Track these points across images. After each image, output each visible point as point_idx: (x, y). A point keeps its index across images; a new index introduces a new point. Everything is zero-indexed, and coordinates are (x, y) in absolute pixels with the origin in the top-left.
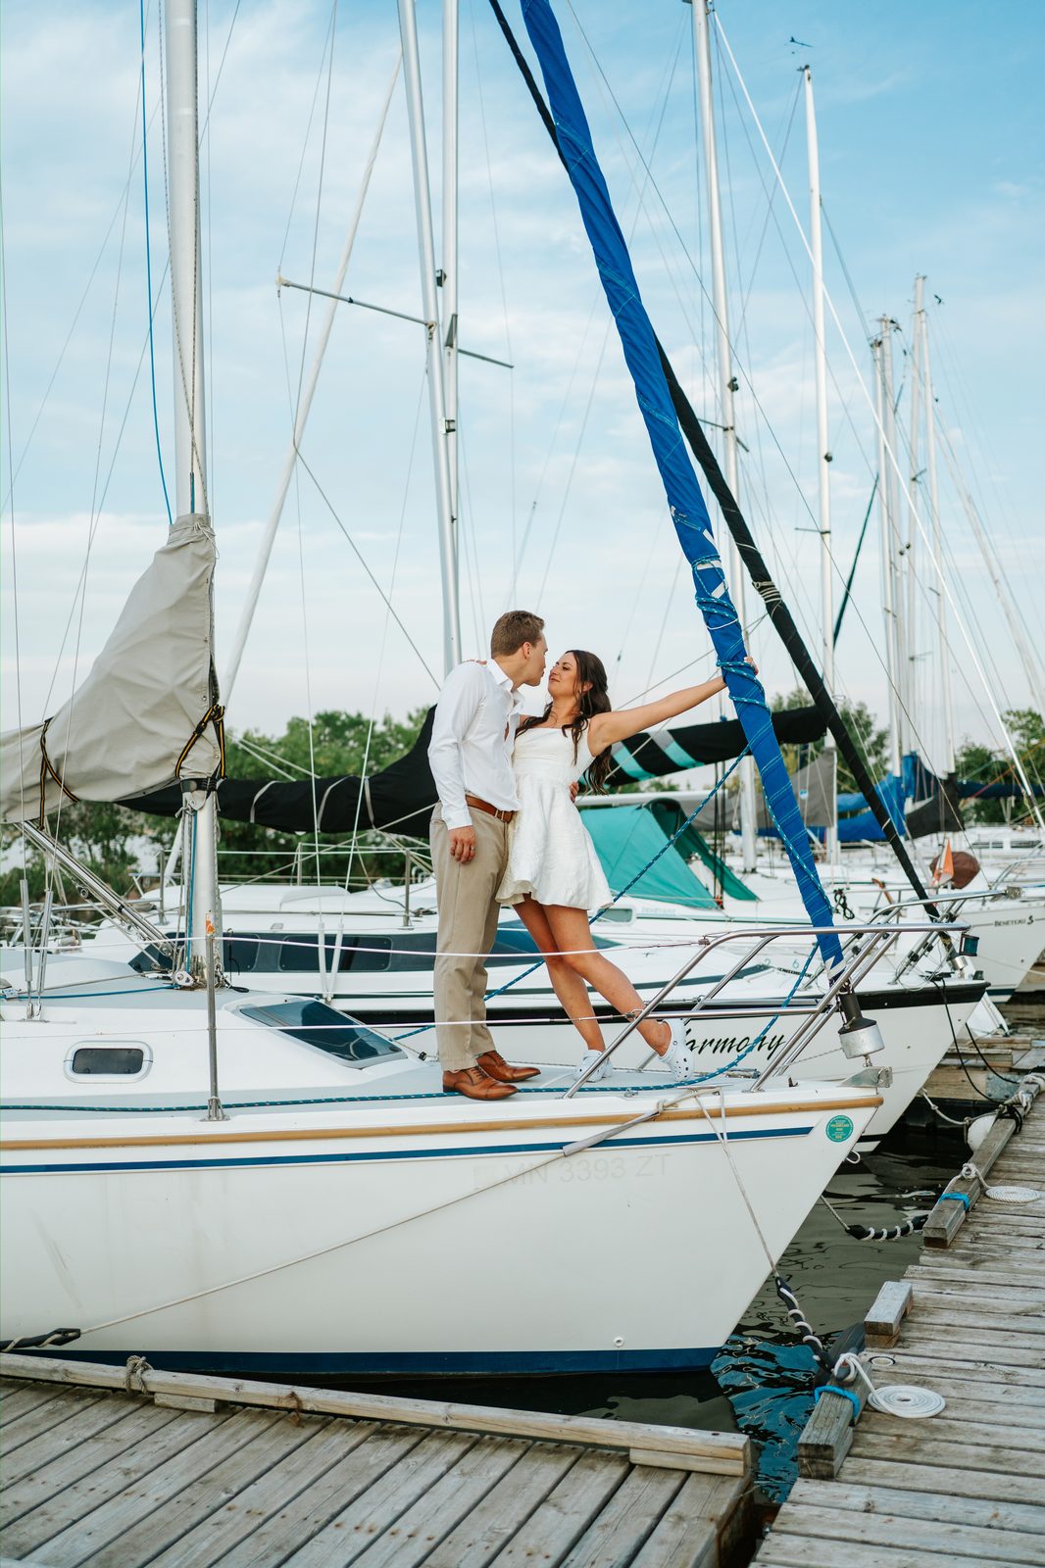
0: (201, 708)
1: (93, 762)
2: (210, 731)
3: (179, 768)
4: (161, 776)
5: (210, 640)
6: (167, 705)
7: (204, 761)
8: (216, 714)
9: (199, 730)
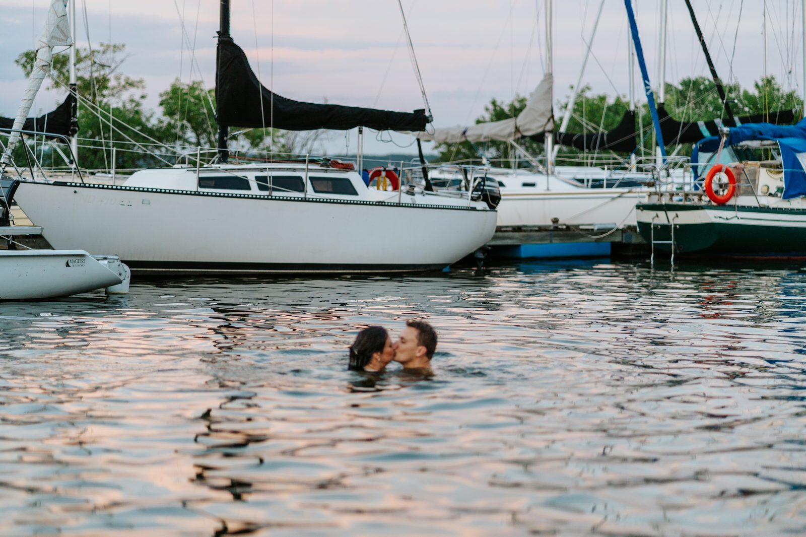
0: (549, 115)
1: (527, 127)
2: (551, 120)
3: (544, 128)
4: (540, 130)
5: (551, 100)
6: (543, 115)
7: (550, 126)
8: (552, 117)
9: (549, 120)
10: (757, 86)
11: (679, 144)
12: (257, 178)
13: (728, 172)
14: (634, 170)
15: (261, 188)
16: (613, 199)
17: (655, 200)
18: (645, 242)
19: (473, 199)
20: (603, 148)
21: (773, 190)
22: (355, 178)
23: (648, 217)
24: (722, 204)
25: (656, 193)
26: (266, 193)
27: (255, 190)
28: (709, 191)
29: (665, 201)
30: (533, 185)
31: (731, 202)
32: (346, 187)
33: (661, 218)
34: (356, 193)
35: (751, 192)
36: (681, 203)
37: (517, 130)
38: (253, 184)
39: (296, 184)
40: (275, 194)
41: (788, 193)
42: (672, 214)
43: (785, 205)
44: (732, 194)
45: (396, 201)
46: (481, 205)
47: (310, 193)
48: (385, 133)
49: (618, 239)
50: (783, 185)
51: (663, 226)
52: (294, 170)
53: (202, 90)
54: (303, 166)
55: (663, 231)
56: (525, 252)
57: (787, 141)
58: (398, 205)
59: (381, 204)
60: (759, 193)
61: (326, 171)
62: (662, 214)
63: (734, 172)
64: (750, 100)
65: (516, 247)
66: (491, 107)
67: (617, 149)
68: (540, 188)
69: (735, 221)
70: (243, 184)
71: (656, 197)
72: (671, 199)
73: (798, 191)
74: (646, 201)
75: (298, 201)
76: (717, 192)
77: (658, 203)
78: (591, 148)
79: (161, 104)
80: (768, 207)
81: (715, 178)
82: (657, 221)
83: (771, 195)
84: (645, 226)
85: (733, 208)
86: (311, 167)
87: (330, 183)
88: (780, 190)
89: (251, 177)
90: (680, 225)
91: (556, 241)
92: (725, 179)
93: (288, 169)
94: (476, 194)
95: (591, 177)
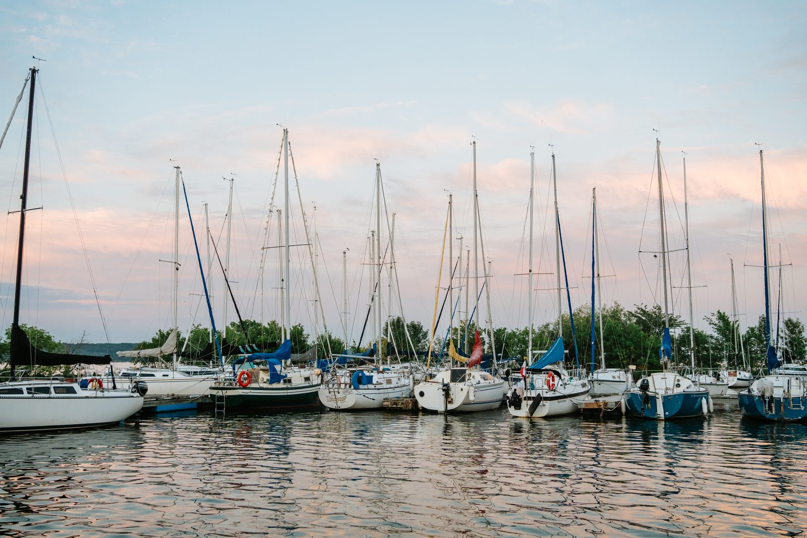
0: (175, 346)
1: (165, 351)
3: (173, 352)
4: (171, 352)
6: (172, 346)
7: (175, 351)
9: (175, 348)
10: (269, 324)
11: (230, 355)
12: (27, 389)
13: (247, 374)
14: (211, 367)
15: (29, 393)
16: (201, 381)
17: (217, 385)
18: (212, 402)
19: (132, 392)
20: (198, 358)
21: (265, 380)
22: (76, 386)
23: (214, 392)
24: (245, 387)
25: (217, 382)
26: (30, 395)
27: (26, 394)
28: (240, 381)
29: (221, 386)
30: (167, 376)
31: (249, 386)
32: (71, 390)
33: (220, 393)
34: (76, 393)
35: (256, 381)
36: (228, 387)
37: (161, 352)
38: (25, 391)
39: (46, 390)
40: (35, 395)
41: (271, 382)
42: (224, 392)
43: (270, 386)
44: (249, 383)
45: (95, 395)
46: (137, 394)
47: (53, 394)
48: (91, 366)
49: (200, 401)
50: (269, 378)
51: (220, 396)
52: (46, 384)
53: (26, 328)
54: (49, 382)
55: (221, 398)
56: (159, 409)
57: (271, 360)
58: (96, 397)
59: (87, 397)
60: (260, 382)
61: (62, 384)
62: (220, 391)
63: (250, 374)
64: (266, 329)
65: (155, 408)
66: (159, 333)
67: (205, 359)
68: (170, 377)
69: (250, 394)
70: (21, 392)
71: (218, 384)
72: (224, 385)
73: (275, 380)
74: (213, 386)
75: (46, 398)
76: (243, 382)
77: (219, 387)
78: (193, 358)
79: (6, 334)
80: (263, 388)
81: (243, 376)
82: (218, 394)
83: (264, 382)
84: (213, 396)
85: (249, 388)
86: (53, 382)
87: (65, 389)
88: (268, 380)
89: (24, 388)
90: (228, 396)
91: (173, 404)
92: (246, 376)
93: (43, 384)
94: (134, 390)
95: (193, 370)
